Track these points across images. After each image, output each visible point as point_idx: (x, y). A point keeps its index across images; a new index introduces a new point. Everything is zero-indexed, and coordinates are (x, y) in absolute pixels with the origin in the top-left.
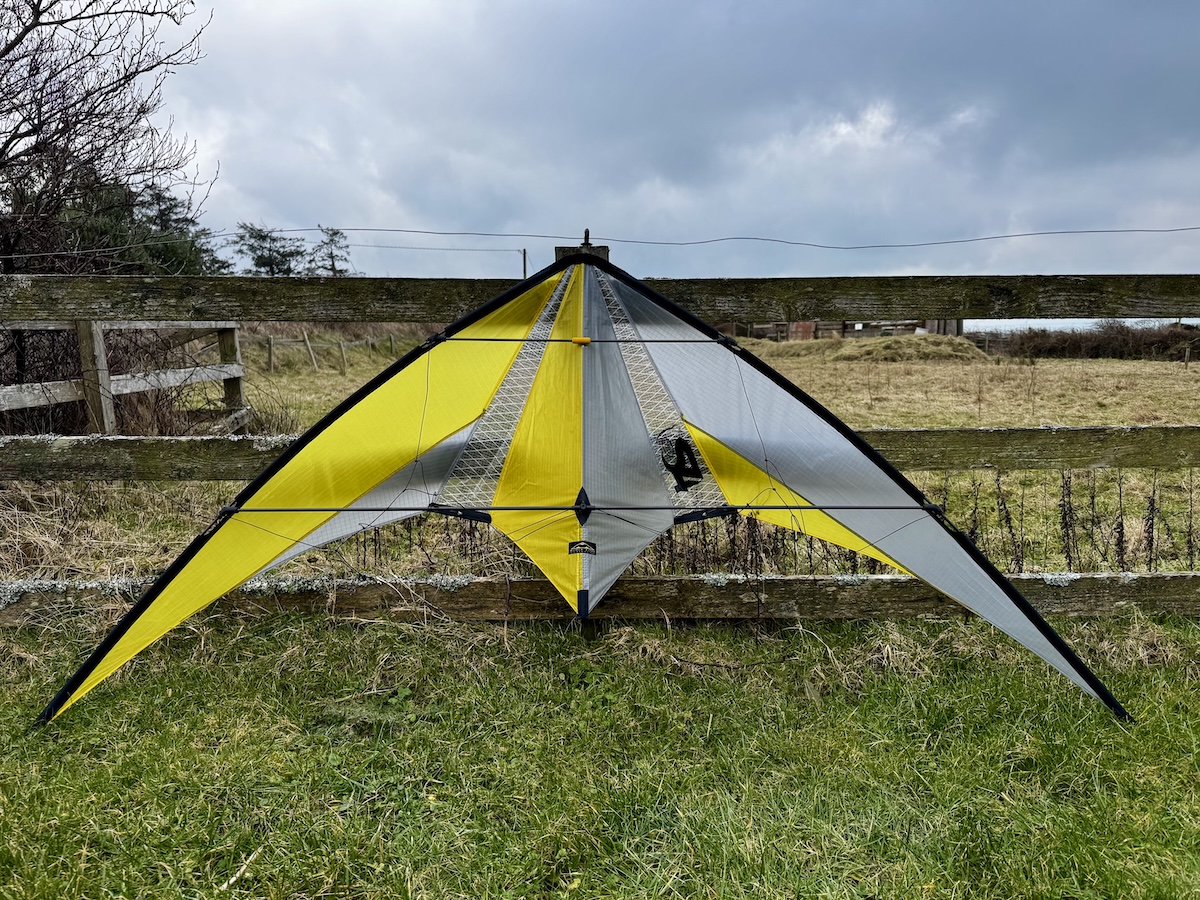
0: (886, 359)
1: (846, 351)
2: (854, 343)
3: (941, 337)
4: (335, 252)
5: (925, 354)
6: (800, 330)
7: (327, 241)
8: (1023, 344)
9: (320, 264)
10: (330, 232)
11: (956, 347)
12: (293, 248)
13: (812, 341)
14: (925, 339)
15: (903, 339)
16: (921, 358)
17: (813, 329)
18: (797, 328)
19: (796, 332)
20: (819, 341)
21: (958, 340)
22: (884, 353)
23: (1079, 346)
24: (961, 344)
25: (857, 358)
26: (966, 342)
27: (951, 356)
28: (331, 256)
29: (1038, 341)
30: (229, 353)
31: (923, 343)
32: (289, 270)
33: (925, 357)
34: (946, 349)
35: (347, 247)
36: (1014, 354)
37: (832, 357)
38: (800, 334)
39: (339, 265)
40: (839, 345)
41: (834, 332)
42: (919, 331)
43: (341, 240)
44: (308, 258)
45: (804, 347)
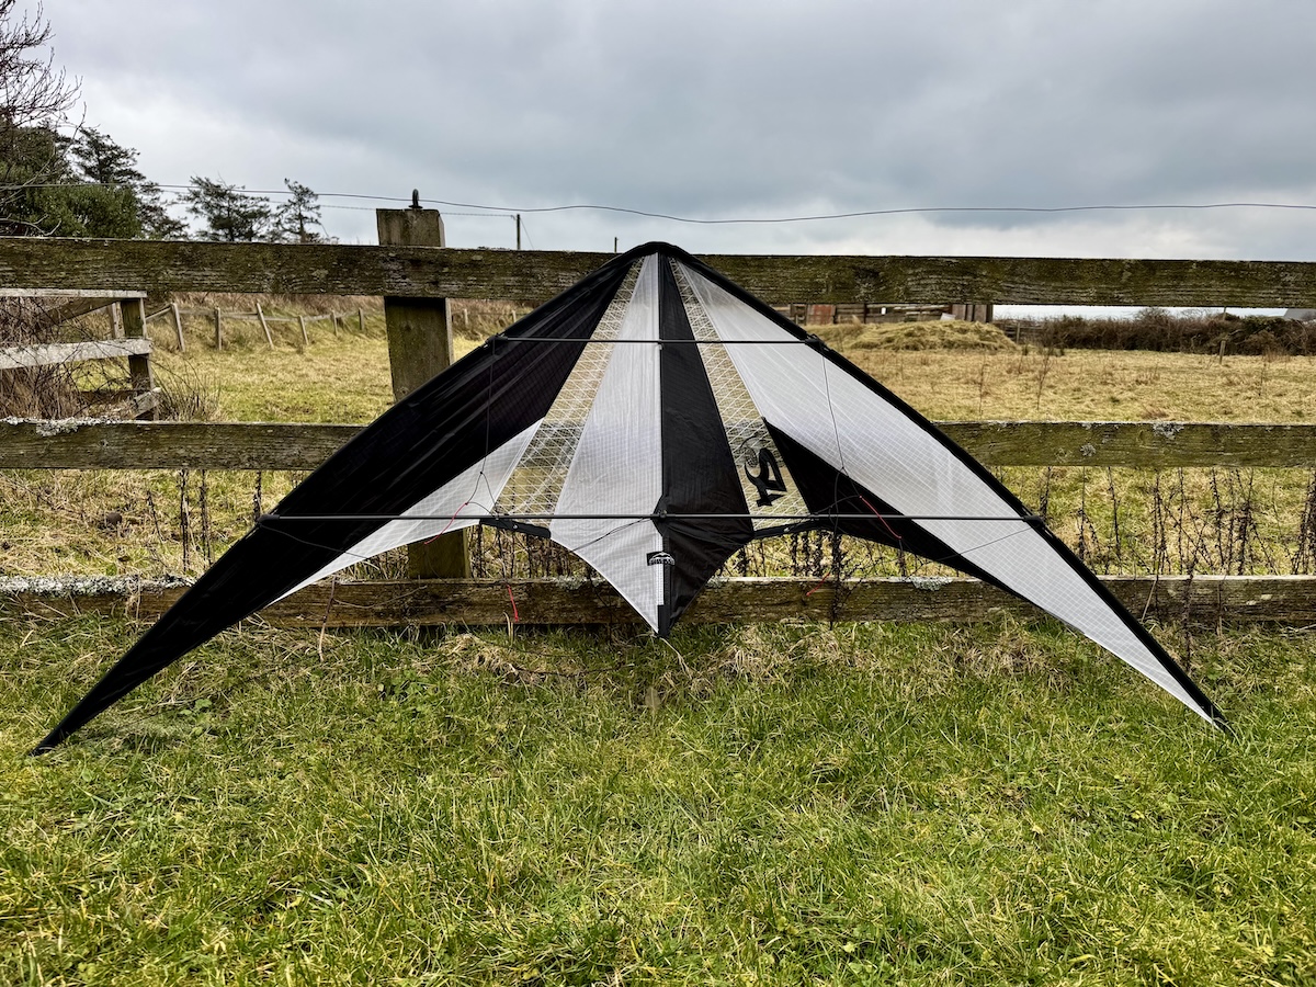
0: (907, 347)
1: (866, 338)
2: (874, 329)
3: (968, 324)
4: (304, 214)
5: (949, 342)
6: (819, 313)
7: (295, 201)
8: (1056, 333)
9: (287, 226)
10: (299, 190)
11: (984, 336)
12: (256, 208)
13: (830, 326)
14: (950, 326)
15: (927, 325)
16: (945, 347)
17: (833, 313)
18: (815, 311)
19: (815, 316)
20: (838, 326)
21: (986, 327)
22: (905, 340)
23: (1116, 336)
24: (988, 332)
25: (876, 346)
26: (995, 330)
27: (977, 345)
28: (301, 218)
29: (1073, 329)
30: (134, 326)
31: (948, 330)
32: (251, 234)
33: (949, 345)
34: (972, 337)
35: (318, 207)
36: (1046, 343)
37: (850, 345)
38: (818, 318)
39: (309, 228)
40: (858, 331)
41: (855, 317)
42: (945, 317)
43: (312, 200)
44: (273, 220)
45: (821, 332)
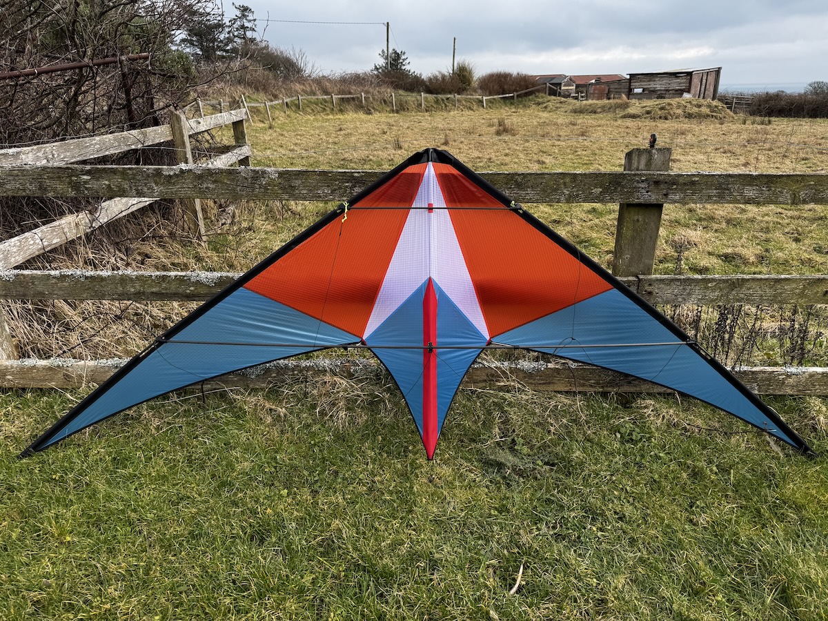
0: (660, 117)
1: (631, 111)
2: (637, 104)
3: (702, 101)
4: (247, 24)
5: (689, 114)
6: (596, 92)
7: (240, 16)
8: (760, 105)
9: (236, 33)
10: (242, 9)
11: (713, 109)
12: (216, 21)
13: (606, 101)
14: (690, 102)
15: (674, 101)
16: (686, 117)
17: (606, 92)
18: (594, 90)
19: (594, 93)
20: (611, 101)
21: (715, 103)
22: (659, 112)
23: (803, 108)
24: (716, 107)
25: (639, 116)
26: (720, 104)
27: (708, 116)
28: (243, 27)
29: (772, 103)
30: (240, 137)
31: (688, 105)
32: (214, 40)
33: (689, 116)
34: (705, 110)
35: (255, 20)
36: (753, 113)
37: (621, 115)
38: (596, 95)
39: (249, 34)
40: (626, 106)
41: (623, 95)
42: (686, 96)
43: (250, 14)
44: (227, 30)
45: (599, 105)
